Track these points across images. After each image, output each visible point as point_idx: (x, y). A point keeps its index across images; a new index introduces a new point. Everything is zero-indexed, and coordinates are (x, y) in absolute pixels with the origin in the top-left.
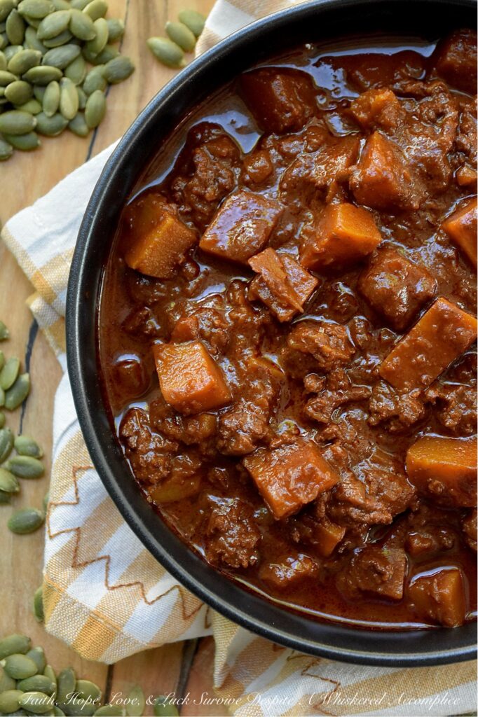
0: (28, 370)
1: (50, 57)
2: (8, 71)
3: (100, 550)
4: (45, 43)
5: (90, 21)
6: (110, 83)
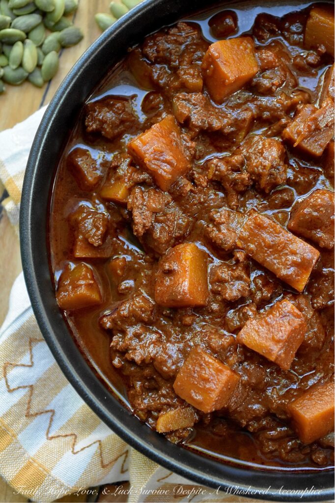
1: (17, 22)
3: (47, 404)
4: (15, 11)
6: (63, 46)
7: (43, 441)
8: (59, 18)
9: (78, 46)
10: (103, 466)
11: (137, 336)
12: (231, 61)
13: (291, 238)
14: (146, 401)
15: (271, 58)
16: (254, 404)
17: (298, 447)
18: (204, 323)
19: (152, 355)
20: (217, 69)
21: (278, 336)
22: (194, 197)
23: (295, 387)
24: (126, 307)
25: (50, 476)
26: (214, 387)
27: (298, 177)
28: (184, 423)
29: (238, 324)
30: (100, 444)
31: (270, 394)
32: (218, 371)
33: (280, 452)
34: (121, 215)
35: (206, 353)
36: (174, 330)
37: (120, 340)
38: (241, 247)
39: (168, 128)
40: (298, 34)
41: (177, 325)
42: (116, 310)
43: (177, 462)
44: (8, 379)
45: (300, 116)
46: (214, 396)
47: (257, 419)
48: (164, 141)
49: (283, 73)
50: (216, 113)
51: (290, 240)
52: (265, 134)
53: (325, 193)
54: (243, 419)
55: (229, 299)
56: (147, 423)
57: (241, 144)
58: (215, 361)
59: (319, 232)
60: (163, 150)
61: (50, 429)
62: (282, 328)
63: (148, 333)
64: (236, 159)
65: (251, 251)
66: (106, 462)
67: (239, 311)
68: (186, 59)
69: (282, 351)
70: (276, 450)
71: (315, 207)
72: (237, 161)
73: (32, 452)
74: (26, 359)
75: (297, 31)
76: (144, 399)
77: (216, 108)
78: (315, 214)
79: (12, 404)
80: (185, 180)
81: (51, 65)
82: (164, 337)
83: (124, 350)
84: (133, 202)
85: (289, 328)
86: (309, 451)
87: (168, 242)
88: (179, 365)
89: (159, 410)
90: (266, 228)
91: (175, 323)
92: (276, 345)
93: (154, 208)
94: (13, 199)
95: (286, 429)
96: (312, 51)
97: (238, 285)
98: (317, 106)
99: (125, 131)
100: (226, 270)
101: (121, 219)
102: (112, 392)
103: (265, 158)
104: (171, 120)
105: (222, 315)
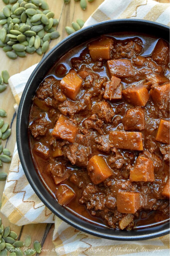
0: (11, 128)
1: (33, 28)
2: (19, 31)
3: (23, 189)
4: (32, 24)
5: (48, 18)
6: (51, 39)
7: (21, 202)
8: (51, 27)
9: (57, 39)
10: (46, 216)
25: (24, 217)
61: (24, 198)
73: (16, 206)
81: (45, 46)
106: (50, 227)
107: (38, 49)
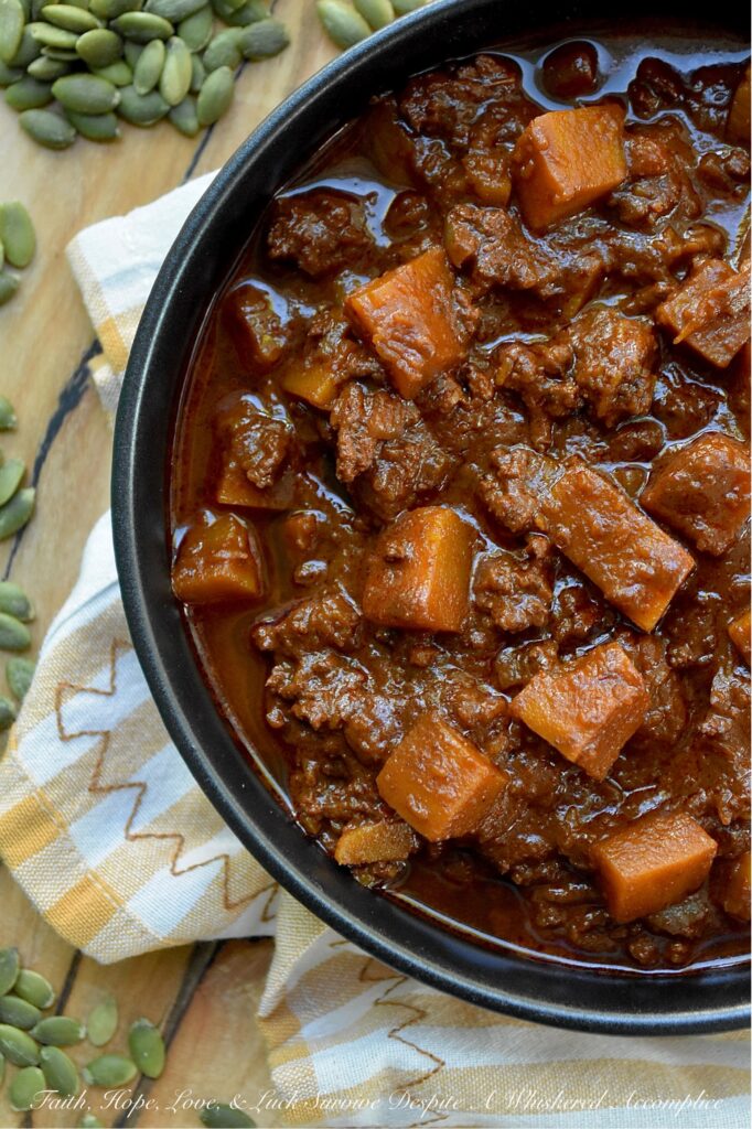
0: (35, 484)
1: (158, 0)
2: (90, 10)
3: (134, 771)
6: (246, 58)
7: (118, 841)
9: (276, 60)
10: (228, 906)
11: (319, 673)
12: (571, 156)
13: (642, 525)
14: (321, 800)
15: (653, 158)
16: (529, 833)
17: (604, 924)
18: (452, 667)
19: (343, 714)
20: (539, 171)
21: (589, 715)
22: (463, 417)
23: (613, 811)
24: (305, 613)
25: (123, 911)
26: (454, 795)
27: (676, 403)
28: (390, 852)
29: (518, 677)
30: (227, 864)
31: (562, 819)
32: (466, 766)
33: (570, 929)
34: (318, 432)
35: (448, 725)
36: (392, 671)
37: (287, 675)
38: (543, 527)
39: (429, 274)
40: (719, 108)
41: (399, 663)
42: (285, 617)
43: (365, 926)
44: (63, 715)
45: (695, 283)
46: (451, 812)
47: (532, 861)
48: (417, 304)
49: (674, 188)
50: (530, 254)
51: (641, 530)
52: (622, 306)
53: (722, 445)
54: (505, 858)
55: (506, 627)
56: (318, 842)
57: (573, 321)
58: (462, 743)
59: (699, 520)
60: (413, 322)
61: (135, 819)
62: (598, 702)
63: (341, 670)
64: (556, 353)
65: (562, 539)
66: (234, 899)
67: (523, 651)
68: (484, 135)
69: (593, 746)
70: (561, 925)
71: (698, 472)
72: (556, 359)
73: (94, 861)
74: (102, 679)
75: (718, 103)
76: (320, 795)
77: (530, 243)
78: (696, 484)
79: (65, 763)
80: (450, 380)
81: (216, 94)
82: (371, 683)
83: (291, 697)
84: (343, 416)
85: (612, 703)
86: (624, 935)
87: (401, 499)
88: (393, 740)
89: (344, 821)
90: (597, 498)
91: (397, 658)
92: (582, 731)
93: (381, 432)
94: (111, 362)
95: (586, 887)
96: (739, 149)
97: (528, 602)
98: (733, 263)
99: (346, 263)
100: (508, 569)
101: (315, 438)
102: (259, 773)
103: (612, 361)
104: (437, 258)
105: (489, 654)
106: (208, 957)
107: (180, 104)
